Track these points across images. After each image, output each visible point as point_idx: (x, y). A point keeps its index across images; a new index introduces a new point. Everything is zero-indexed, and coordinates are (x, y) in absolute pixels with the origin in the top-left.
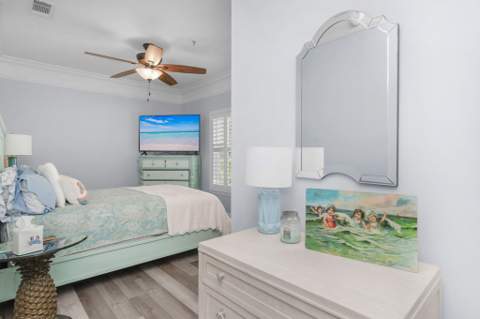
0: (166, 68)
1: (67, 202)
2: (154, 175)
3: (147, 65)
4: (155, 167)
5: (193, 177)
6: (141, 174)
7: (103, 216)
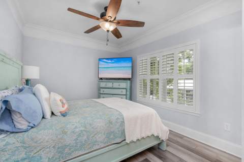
0: (118, 23)
1: (53, 113)
2: (106, 91)
3: (107, 21)
4: (107, 86)
5: (128, 93)
6: (99, 90)
7: (77, 130)
